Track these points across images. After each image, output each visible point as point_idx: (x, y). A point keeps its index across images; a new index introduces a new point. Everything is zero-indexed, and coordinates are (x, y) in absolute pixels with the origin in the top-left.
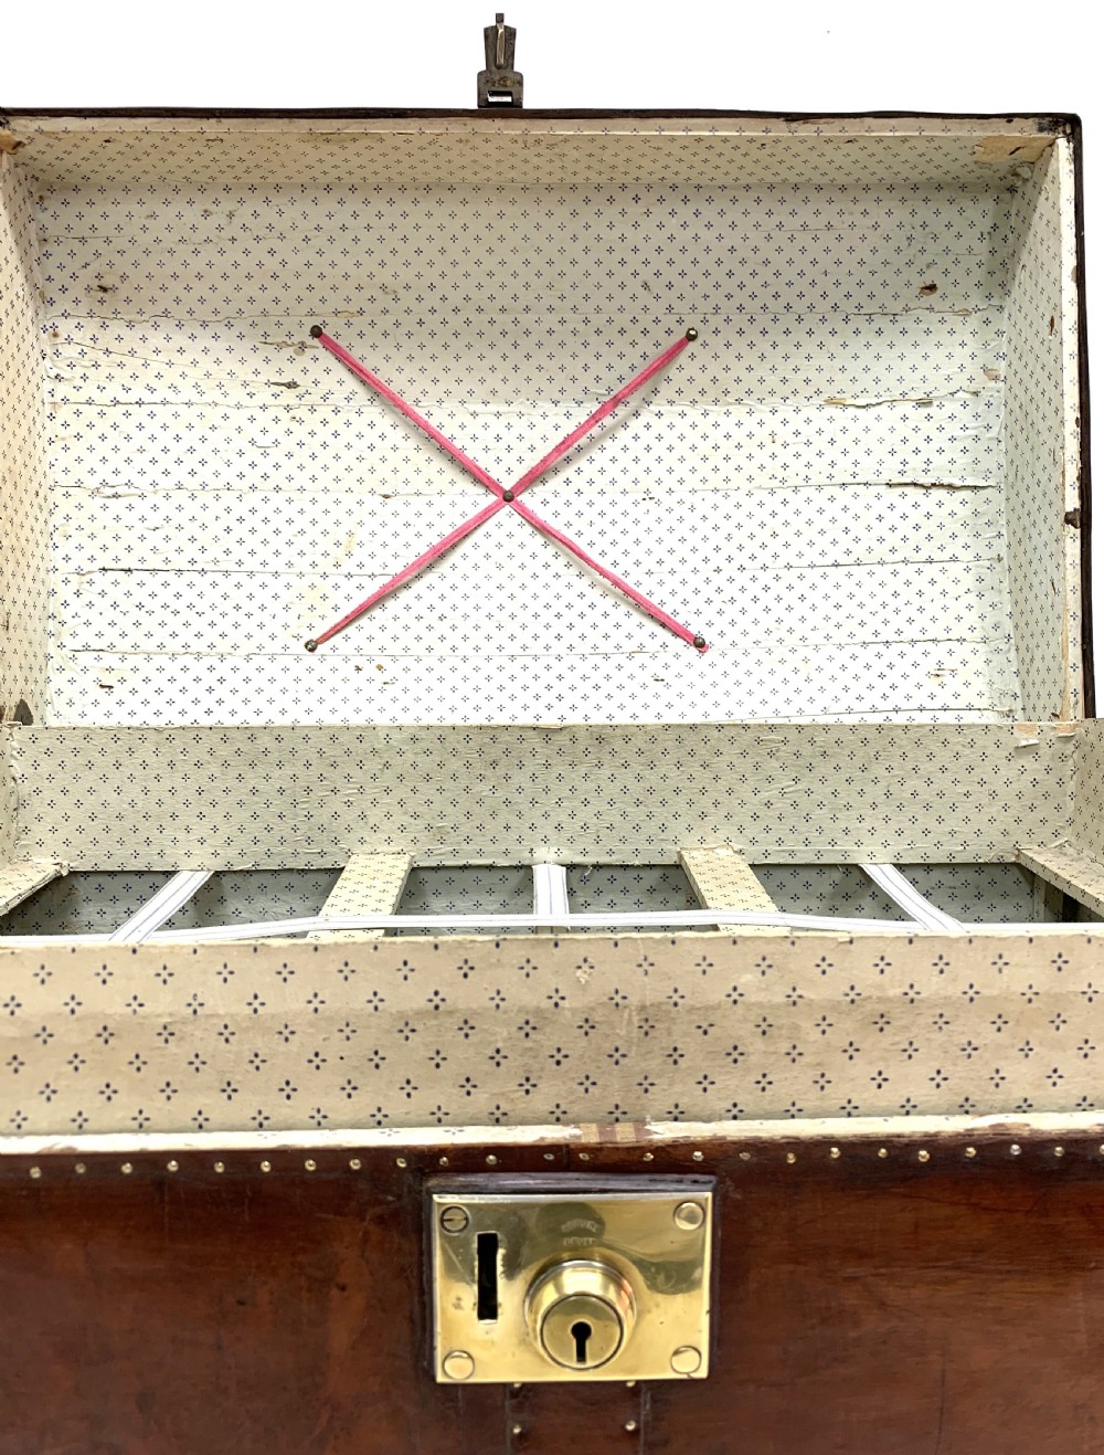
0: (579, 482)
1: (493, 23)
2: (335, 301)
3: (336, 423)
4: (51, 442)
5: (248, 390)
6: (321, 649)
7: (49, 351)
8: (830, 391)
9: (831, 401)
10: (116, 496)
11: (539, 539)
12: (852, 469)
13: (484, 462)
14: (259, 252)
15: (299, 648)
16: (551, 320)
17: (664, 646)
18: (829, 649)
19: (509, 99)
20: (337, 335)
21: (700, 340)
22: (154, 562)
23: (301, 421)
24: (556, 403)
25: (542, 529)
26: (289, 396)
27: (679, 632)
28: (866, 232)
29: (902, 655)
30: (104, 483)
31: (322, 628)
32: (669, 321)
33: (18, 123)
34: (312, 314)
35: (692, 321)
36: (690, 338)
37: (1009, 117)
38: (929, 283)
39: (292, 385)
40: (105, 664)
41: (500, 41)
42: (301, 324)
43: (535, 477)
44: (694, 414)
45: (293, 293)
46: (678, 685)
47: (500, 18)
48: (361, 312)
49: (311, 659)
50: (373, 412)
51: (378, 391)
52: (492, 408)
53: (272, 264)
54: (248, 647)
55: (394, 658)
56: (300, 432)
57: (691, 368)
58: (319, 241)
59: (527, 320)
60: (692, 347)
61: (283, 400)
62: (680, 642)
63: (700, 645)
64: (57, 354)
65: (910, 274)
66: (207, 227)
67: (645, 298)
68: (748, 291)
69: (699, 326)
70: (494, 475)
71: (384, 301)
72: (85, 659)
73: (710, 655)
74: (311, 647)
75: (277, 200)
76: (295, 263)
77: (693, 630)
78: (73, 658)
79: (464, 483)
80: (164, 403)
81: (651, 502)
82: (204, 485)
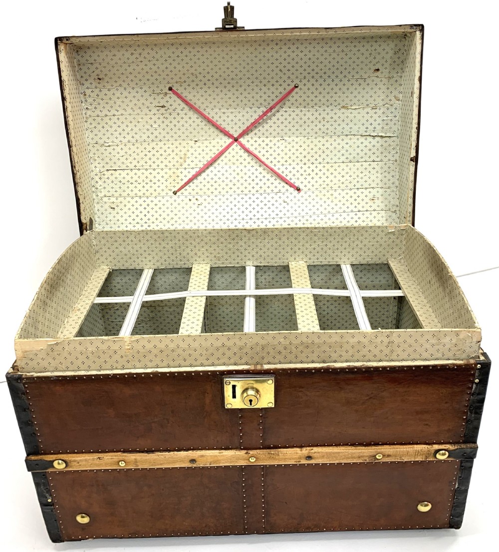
0: (260, 134)
1: (226, 5)
2: (176, 79)
3: (178, 118)
4: (87, 130)
5: (149, 109)
6: (178, 194)
7: (83, 100)
8: (343, 104)
9: (343, 107)
10: (109, 146)
11: (246, 154)
12: (350, 130)
13: (228, 129)
14: (150, 65)
15: (171, 193)
16: (249, 82)
17: (287, 190)
18: (339, 191)
19: (232, 26)
20: (177, 89)
21: (299, 88)
22: (124, 167)
23: (167, 118)
24: (251, 108)
25: (247, 150)
26: (162, 110)
27: (292, 185)
28: (355, 52)
29: (362, 193)
30: (105, 142)
31: (178, 187)
32: (289, 82)
34: (168, 83)
35: (297, 82)
36: (296, 87)
37: (401, 26)
38: (377, 68)
39: (163, 107)
40: (111, 201)
41: (229, 11)
42: (165, 87)
43: (244, 133)
44: (297, 111)
45: (162, 77)
46: (291, 204)
48: (185, 82)
49: (175, 197)
50: (191, 113)
51: (192, 107)
52: (230, 110)
53: (154, 68)
54: (155, 194)
55: (201, 196)
56: (167, 122)
57: (296, 97)
58: (170, 61)
59: (241, 82)
60: (296, 90)
61: (160, 112)
62: (292, 189)
63: (298, 190)
64: (86, 101)
65: (371, 65)
66: (132, 58)
67: (280, 74)
68: (315, 71)
69: (299, 83)
70: (231, 133)
71: (192, 78)
72: (105, 199)
73: (302, 193)
74: (175, 193)
75: (156, 49)
76: (163, 67)
77: (296, 185)
78: (102, 199)
79: (221, 135)
80: (122, 115)
81: (284, 141)
82: (137, 141)
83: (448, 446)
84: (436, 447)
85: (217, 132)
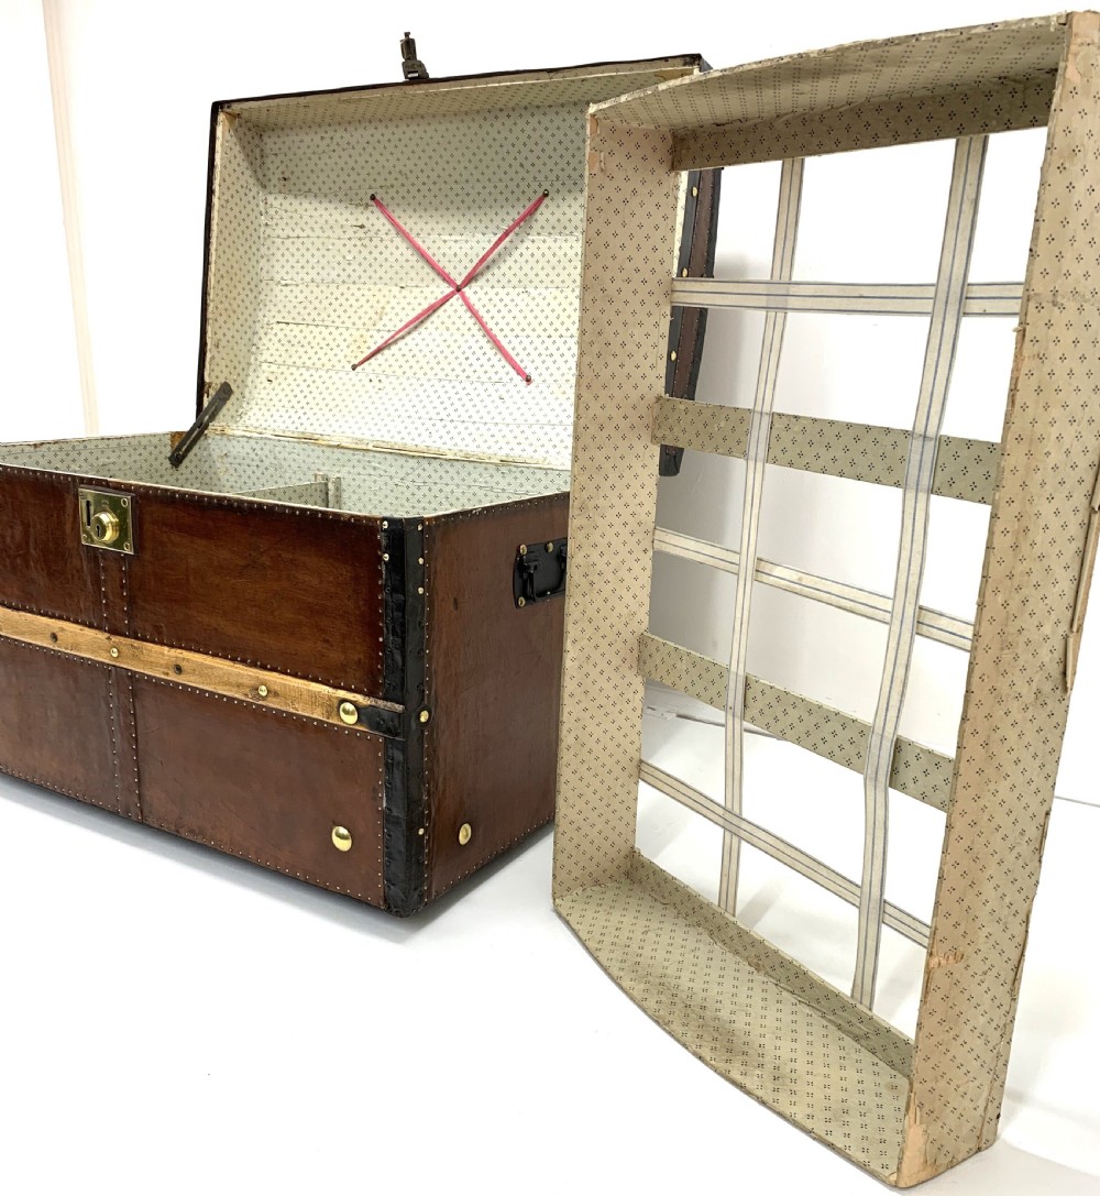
0: (493, 281)
1: (404, 37)
2: (381, 182)
3: (381, 247)
4: (262, 257)
5: (344, 229)
6: (358, 369)
7: (263, 212)
10: (286, 285)
11: (469, 314)
13: (449, 269)
14: (345, 156)
15: (349, 368)
16: (478, 187)
17: (511, 379)
19: (416, 75)
20: (382, 199)
21: (550, 197)
22: (299, 320)
23: (365, 246)
24: (484, 234)
25: (470, 308)
26: (361, 233)
27: (519, 371)
30: (282, 279)
31: (361, 357)
32: (534, 186)
33: (235, 106)
34: (370, 188)
35: (546, 185)
36: (546, 195)
37: (666, 59)
39: (362, 227)
40: (271, 370)
41: (408, 46)
42: (366, 193)
43: (471, 278)
44: (550, 241)
45: (362, 177)
46: (509, 403)
47: (407, 34)
48: (392, 186)
49: (352, 373)
50: (398, 241)
51: (400, 231)
52: (454, 238)
53: (351, 163)
54: (328, 366)
55: (387, 376)
56: (365, 253)
57: (547, 213)
58: (369, 149)
59: (468, 188)
60: (547, 201)
61: (358, 235)
62: (520, 378)
63: (528, 380)
64: (267, 213)
66: (323, 144)
67: (522, 173)
68: (571, 166)
69: (549, 188)
70: (452, 276)
71: (402, 179)
72: (265, 366)
74: (354, 367)
75: (351, 129)
76: (361, 160)
77: (527, 371)
78: (260, 366)
79: (439, 281)
80: (308, 237)
81: (525, 295)
82: (323, 280)
83: (359, 698)
84: (342, 694)
85: (433, 275)
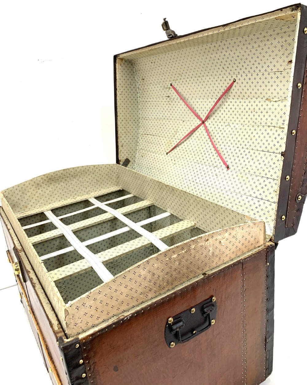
0: (216, 119)
2: (173, 78)
3: (176, 105)
4: (139, 109)
5: (163, 98)
6: (168, 154)
8: (267, 96)
9: (267, 99)
10: (147, 120)
11: (206, 134)
12: (271, 121)
13: (200, 114)
14: (160, 69)
15: (165, 154)
16: (208, 79)
17: (221, 166)
18: (254, 176)
19: (172, 36)
20: (174, 85)
21: (236, 82)
22: (151, 133)
23: (170, 104)
24: (211, 99)
25: (207, 131)
26: (168, 98)
27: (225, 163)
28: (269, 46)
29: (270, 183)
30: (146, 117)
31: (169, 150)
32: (230, 77)
34: (170, 81)
35: (234, 77)
36: (234, 81)
37: (281, 9)
38: (290, 60)
39: (169, 97)
40: (143, 152)
41: (166, 25)
42: (169, 83)
43: (207, 118)
44: (238, 102)
45: (167, 77)
46: (219, 177)
47: (165, 19)
48: (177, 80)
49: (166, 156)
50: (181, 102)
51: (181, 97)
52: (201, 100)
53: (162, 72)
54: (159, 152)
55: (177, 159)
56: (170, 107)
57: (236, 89)
58: (167, 66)
60: (235, 84)
61: (168, 100)
62: (225, 166)
63: (228, 168)
64: (139, 92)
65: (284, 57)
66: (152, 65)
67: (224, 71)
69: (236, 78)
70: (201, 117)
71: (180, 77)
73: (229, 171)
74: (167, 154)
76: (165, 70)
77: (228, 163)
78: (140, 150)
79: (196, 118)
80: (152, 101)
81: (229, 126)
82: (158, 118)
85: (194, 116)
